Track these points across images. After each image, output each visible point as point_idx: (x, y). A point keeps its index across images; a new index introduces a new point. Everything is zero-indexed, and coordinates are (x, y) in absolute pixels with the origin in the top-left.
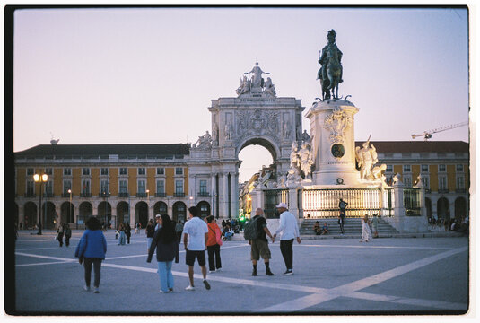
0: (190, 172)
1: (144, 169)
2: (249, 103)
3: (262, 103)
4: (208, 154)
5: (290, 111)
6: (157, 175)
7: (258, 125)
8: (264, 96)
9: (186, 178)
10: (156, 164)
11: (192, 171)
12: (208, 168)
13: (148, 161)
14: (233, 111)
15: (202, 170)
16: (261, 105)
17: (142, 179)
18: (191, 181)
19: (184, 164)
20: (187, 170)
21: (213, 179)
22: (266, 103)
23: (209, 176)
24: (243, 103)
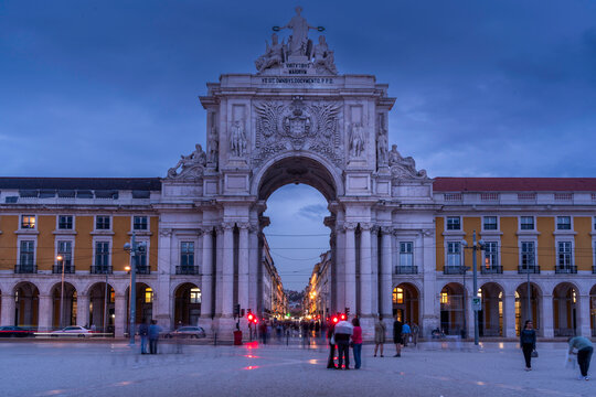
0: (162, 225)
1: (70, 219)
2: (280, 86)
3: (308, 86)
4: (198, 189)
5: (364, 103)
6: (95, 231)
7: (298, 129)
8: (311, 72)
9: (154, 237)
10: (92, 208)
11: (167, 222)
12: (195, 217)
13: (79, 201)
14: (247, 102)
15: (184, 222)
16: (306, 90)
17: (65, 238)
18: (164, 242)
19: (150, 209)
20: (156, 220)
21: (206, 239)
22: (316, 86)
23: (199, 233)
24: (269, 86)
